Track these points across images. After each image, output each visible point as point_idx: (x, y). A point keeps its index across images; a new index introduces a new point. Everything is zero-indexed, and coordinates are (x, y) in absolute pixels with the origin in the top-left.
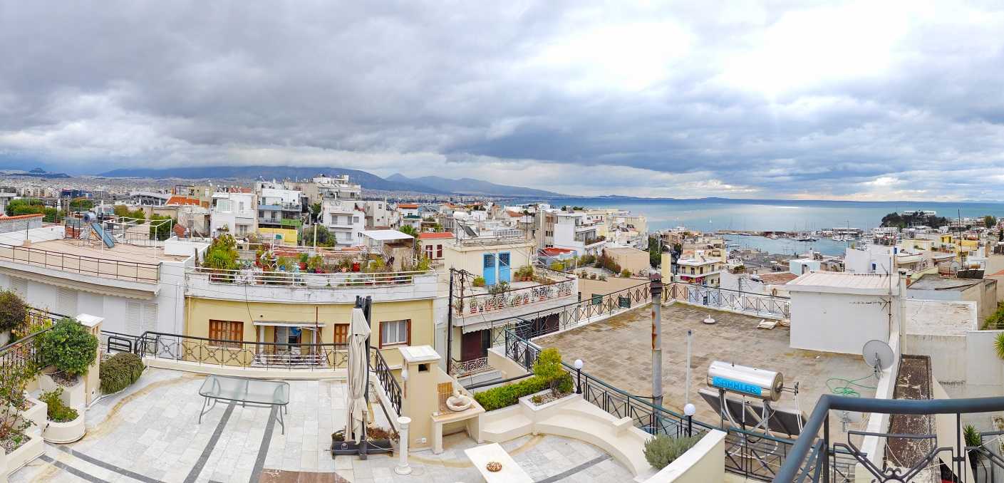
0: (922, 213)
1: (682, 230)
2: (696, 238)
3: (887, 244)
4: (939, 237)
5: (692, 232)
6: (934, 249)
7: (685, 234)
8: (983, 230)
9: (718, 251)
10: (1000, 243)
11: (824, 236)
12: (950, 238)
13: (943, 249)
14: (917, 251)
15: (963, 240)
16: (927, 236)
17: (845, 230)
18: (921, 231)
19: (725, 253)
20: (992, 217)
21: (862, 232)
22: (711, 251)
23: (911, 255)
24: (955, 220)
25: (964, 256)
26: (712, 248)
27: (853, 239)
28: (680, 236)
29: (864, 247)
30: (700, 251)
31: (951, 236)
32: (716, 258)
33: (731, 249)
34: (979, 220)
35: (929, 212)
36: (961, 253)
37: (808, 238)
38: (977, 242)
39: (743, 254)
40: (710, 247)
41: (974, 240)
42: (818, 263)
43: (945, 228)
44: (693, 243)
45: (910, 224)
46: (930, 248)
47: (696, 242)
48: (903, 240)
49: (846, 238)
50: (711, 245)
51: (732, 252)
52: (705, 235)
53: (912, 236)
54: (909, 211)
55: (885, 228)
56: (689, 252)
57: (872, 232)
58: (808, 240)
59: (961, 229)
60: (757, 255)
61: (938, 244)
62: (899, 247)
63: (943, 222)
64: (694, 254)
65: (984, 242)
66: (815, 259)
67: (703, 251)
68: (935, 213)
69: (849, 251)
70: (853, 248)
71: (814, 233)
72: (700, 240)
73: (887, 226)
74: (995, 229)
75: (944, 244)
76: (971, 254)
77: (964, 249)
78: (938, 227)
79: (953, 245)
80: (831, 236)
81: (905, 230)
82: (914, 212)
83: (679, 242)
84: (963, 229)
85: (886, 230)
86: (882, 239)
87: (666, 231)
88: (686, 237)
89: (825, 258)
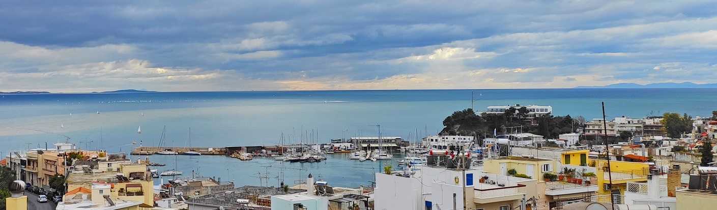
0: (524, 110)
1: (67, 148)
2: (93, 163)
3: (452, 166)
4: (558, 153)
5: (86, 153)
6: (549, 177)
7: (73, 155)
8: (660, 142)
9: (139, 185)
10: (705, 169)
11: (336, 151)
12: (583, 156)
13: (569, 176)
14: (514, 181)
15: (613, 160)
16: (534, 153)
17: (375, 141)
18: (521, 143)
19: (152, 188)
20: (682, 116)
21: (406, 144)
22: (123, 185)
23: (502, 187)
24: (594, 121)
25: (618, 192)
26: (126, 180)
27: (389, 156)
28: (61, 159)
29: (409, 171)
30: (101, 187)
31: (587, 152)
32: (135, 197)
33: (162, 181)
34: (649, 122)
35: (538, 108)
36: (610, 185)
37: (306, 156)
38: (646, 165)
39: (187, 189)
40: (121, 179)
41: (641, 161)
42: (324, 201)
43: (572, 137)
44: (88, 172)
45: (499, 131)
46: (541, 175)
47: (94, 171)
48: (484, 160)
49: (376, 154)
50: (125, 173)
51: (165, 186)
52: (112, 158)
53: (504, 152)
54: (499, 107)
55: (451, 138)
56: (80, 189)
57: (424, 143)
58: (307, 160)
59: (608, 140)
60: (213, 189)
61: (556, 167)
62: (477, 172)
63: (567, 124)
64: (89, 192)
65: (666, 166)
66: (317, 194)
67: (109, 186)
68: (550, 109)
69: (381, 177)
70: (388, 172)
71: (317, 148)
72: (103, 167)
73: (453, 134)
74: (690, 139)
75: (569, 167)
76: (634, 189)
77: (617, 178)
78: (556, 136)
79: (589, 169)
80: (348, 151)
81: (489, 141)
82: (508, 108)
83: (61, 171)
84: (613, 140)
85: (451, 140)
86: (444, 157)
87: (33, 153)
88: (74, 161)
89: (337, 191)
